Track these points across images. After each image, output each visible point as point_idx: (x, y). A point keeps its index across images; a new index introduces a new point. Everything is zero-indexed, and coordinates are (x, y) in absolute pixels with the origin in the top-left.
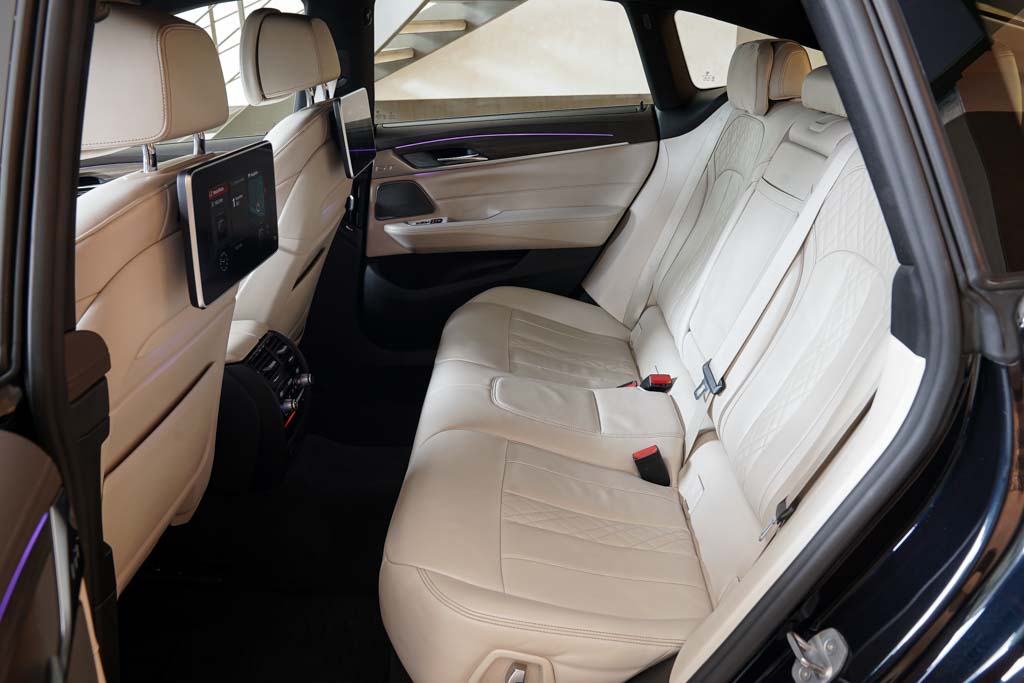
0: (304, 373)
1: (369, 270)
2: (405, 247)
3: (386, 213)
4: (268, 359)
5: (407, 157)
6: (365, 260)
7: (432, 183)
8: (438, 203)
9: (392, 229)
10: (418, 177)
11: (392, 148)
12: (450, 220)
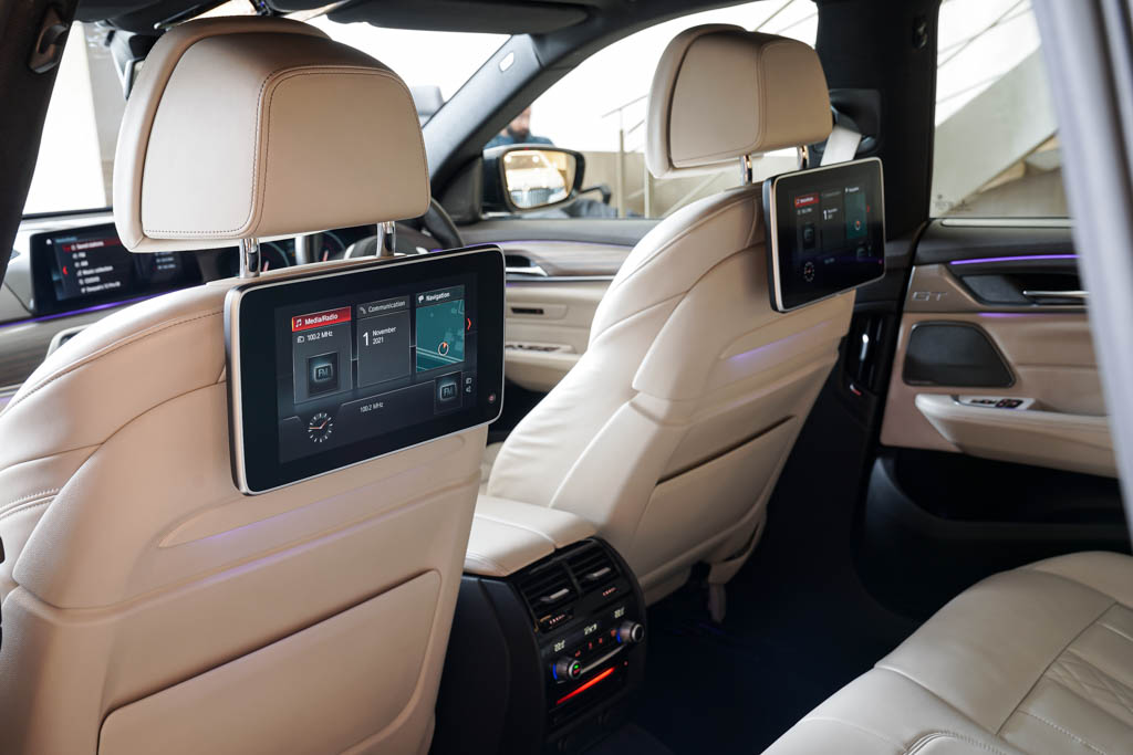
0: (631, 620)
1: (879, 466)
2: (946, 441)
3: (923, 375)
4: (562, 582)
5: (969, 280)
6: (876, 449)
7: (1010, 334)
8: (1020, 371)
9: (930, 404)
10: (985, 320)
11: (946, 262)
12: (1035, 407)
